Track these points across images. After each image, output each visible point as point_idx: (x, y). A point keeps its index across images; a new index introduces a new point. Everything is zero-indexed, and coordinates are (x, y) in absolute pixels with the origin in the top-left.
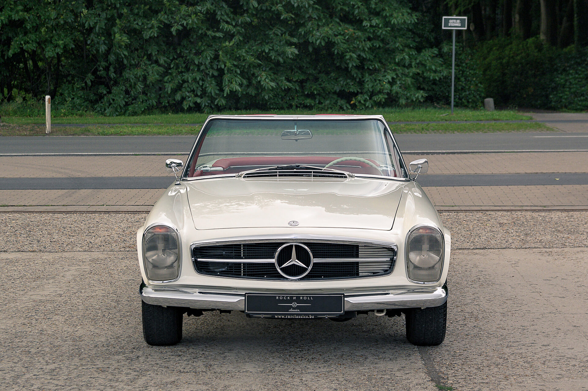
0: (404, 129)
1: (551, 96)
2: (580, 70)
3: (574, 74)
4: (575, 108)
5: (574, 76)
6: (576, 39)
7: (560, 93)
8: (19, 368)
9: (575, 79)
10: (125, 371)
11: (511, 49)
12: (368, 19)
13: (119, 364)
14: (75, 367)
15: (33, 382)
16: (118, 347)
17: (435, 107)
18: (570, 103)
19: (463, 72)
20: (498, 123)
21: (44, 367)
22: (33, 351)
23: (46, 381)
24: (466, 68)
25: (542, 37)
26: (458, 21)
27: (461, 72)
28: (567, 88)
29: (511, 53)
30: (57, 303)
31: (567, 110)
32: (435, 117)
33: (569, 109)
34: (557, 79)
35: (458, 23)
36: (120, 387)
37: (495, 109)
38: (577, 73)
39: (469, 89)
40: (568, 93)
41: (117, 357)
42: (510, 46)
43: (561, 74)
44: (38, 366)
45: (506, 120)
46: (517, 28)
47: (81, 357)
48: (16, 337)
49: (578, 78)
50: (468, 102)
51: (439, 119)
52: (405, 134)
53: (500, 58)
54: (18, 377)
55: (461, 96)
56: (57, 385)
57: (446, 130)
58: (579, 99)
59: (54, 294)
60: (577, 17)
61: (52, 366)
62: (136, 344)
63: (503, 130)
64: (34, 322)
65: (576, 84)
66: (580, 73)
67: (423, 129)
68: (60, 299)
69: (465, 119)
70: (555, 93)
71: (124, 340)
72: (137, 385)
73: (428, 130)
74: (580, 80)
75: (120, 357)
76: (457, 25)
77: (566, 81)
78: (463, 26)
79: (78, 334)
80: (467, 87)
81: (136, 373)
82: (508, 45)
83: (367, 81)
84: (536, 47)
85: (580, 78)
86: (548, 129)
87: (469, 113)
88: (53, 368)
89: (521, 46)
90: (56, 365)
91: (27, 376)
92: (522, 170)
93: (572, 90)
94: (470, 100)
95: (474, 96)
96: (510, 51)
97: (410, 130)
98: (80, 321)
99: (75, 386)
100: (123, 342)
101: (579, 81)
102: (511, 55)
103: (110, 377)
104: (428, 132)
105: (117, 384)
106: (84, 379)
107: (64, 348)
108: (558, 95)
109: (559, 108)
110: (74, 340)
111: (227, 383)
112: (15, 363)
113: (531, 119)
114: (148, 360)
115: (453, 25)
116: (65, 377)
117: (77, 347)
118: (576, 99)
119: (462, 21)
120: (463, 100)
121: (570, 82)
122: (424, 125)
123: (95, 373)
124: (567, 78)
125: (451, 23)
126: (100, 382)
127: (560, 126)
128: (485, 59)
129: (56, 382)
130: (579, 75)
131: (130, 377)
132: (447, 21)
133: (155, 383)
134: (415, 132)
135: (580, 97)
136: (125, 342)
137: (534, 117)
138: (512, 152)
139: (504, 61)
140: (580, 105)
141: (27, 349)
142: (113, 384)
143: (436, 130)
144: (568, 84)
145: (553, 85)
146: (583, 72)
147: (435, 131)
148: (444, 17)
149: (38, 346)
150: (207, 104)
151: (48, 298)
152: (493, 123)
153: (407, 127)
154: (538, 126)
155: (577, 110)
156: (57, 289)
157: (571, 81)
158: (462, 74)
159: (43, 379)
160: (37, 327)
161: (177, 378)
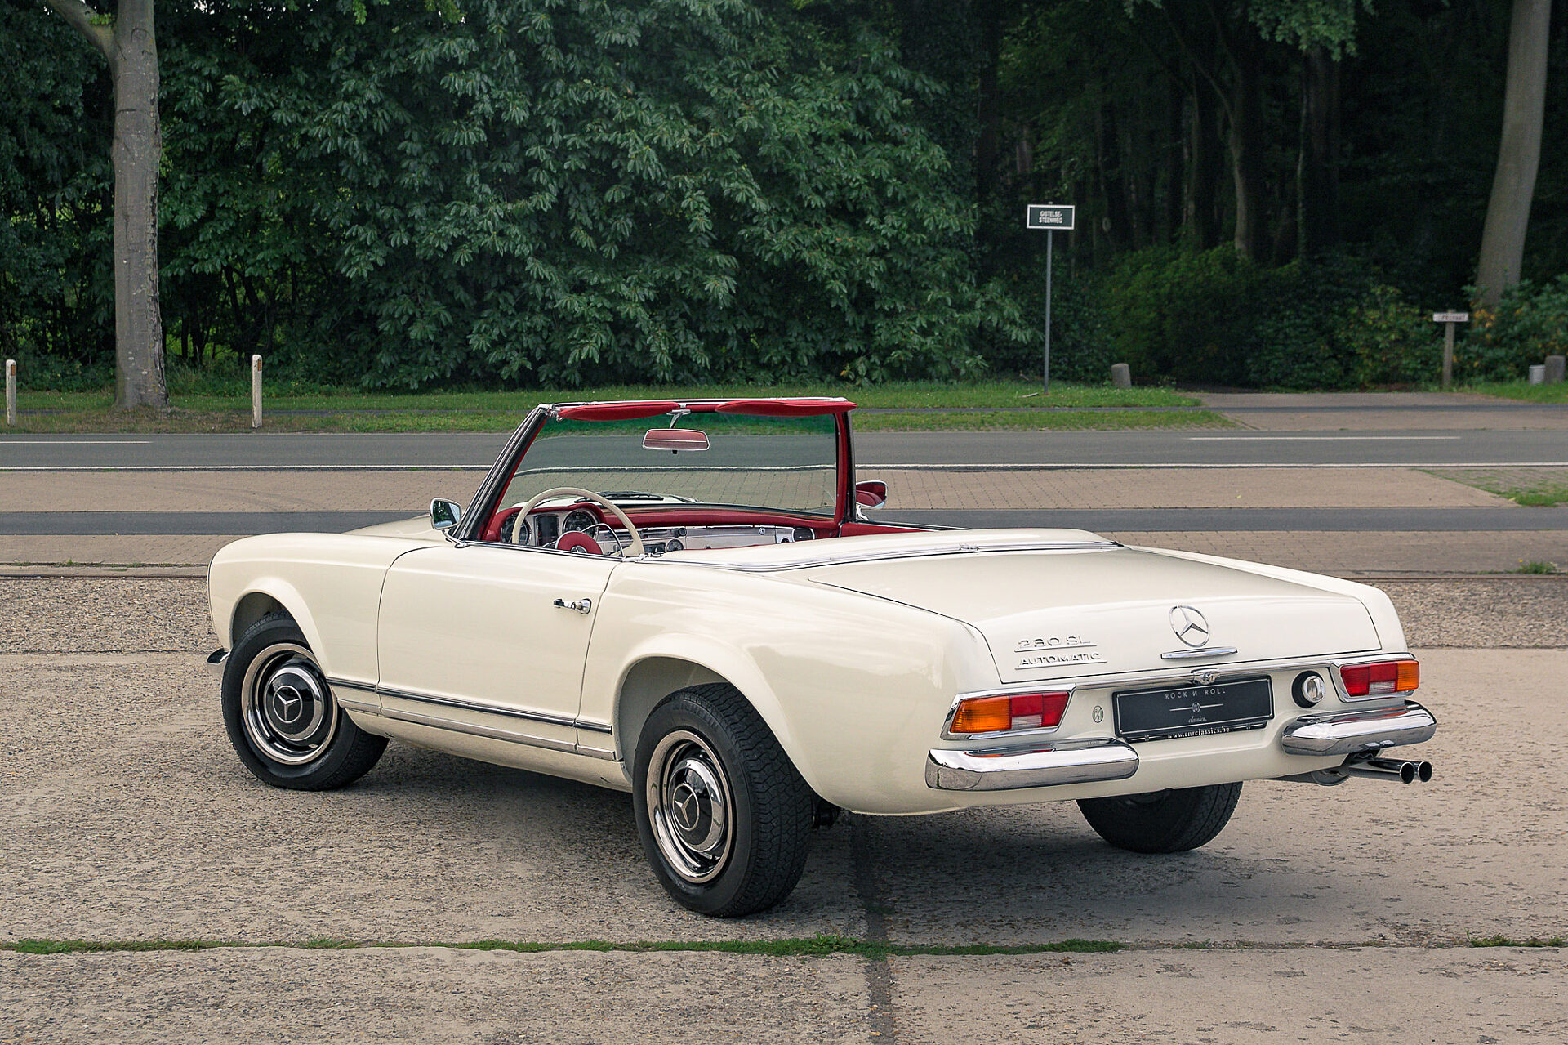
0: (947, 422)
1: (1249, 361)
2: (1305, 311)
3: (1292, 317)
4: (1294, 384)
5: (1292, 322)
6: (1301, 249)
7: (1265, 355)
8: (85, 868)
9: (1295, 327)
10: (283, 876)
11: (1177, 267)
12: (877, 213)
13: (275, 862)
14: (190, 866)
15: (102, 893)
16: (282, 831)
17: (1019, 380)
18: (1285, 375)
19: (1076, 312)
20: (1131, 412)
21: (132, 867)
22: (120, 836)
23: (130, 892)
24: (1083, 304)
25: (1238, 245)
26: (1058, 214)
27: (1072, 313)
28: (1280, 344)
29: (1177, 275)
30: (189, 749)
31: (1279, 388)
32: (1012, 398)
33: (1283, 386)
34: (1261, 328)
35: (1057, 218)
36: (265, 905)
37: (1133, 384)
38: (1299, 316)
39: (1089, 347)
40: (1281, 354)
41: (274, 849)
42: (1175, 262)
43: (1269, 318)
44: (122, 864)
45: (1148, 406)
46: (1189, 228)
47: (207, 849)
48: (95, 811)
49: (1301, 326)
50: (1087, 371)
51: (1018, 404)
52: (947, 431)
53: (1155, 286)
54: (78, 884)
55: (1072, 359)
56: (147, 900)
57: (1028, 423)
58: (1303, 366)
59: (188, 732)
60: (1303, 207)
61: (147, 866)
62: (317, 824)
63: (1138, 424)
64: (136, 783)
65: (1296, 337)
66: (1304, 315)
67: (983, 422)
68: (197, 740)
69: (1070, 403)
70: (1256, 354)
71: (296, 818)
72: (297, 902)
73: (993, 425)
74: (1305, 330)
75: (280, 849)
76: (1055, 220)
77: (1277, 331)
78: (1067, 222)
79: (213, 806)
80: (1085, 341)
81: (300, 880)
82: (1171, 260)
83: (880, 327)
84: (1224, 264)
85: (1306, 326)
86: (1225, 424)
87: (1080, 392)
88: (149, 868)
89: (1196, 262)
90: (155, 863)
91: (97, 882)
92: (1147, 502)
93: (1289, 349)
94: (1090, 368)
95: (1099, 360)
96: (1175, 273)
97: (957, 424)
98: (225, 782)
99: (181, 902)
100: (293, 821)
101: (1302, 332)
102: (1177, 280)
103: (251, 885)
104: (991, 428)
105: (260, 899)
106: (201, 889)
107: (180, 832)
108: (1263, 357)
109: (1264, 384)
110: (203, 817)
111: (468, 898)
112: (81, 858)
113: (1197, 404)
114: (333, 854)
115: (1047, 220)
116: (167, 885)
117: (204, 831)
118: (1297, 366)
119: (1066, 214)
120: (1076, 367)
121: (1285, 333)
122: (987, 416)
123: (224, 878)
124: (1280, 325)
125: (1044, 217)
126: (229, 894)
127: (1250, 418)
128: (1127, 285)
129: (146, 894)
130: (1304, 319)
131: (289, 885)
132: (1036, 213)
133: (332, 897)
134: (967, 428)
135: (1305, 363)
136: (298, 822)
137: (1204, 400)
138: (1140, 467)
139: (1162, 291)
140: (1304, 378)
141: (109, 832)
142: (254, 898)
143: (1007, 424)
144: (1281, 336)
145: (1253, 339)
146: (1311, 314)
147: (1007, 426)
148: (1029, 206)
149: (131, 827)
150: (551, 376)
151: (176, 739)
152: (1122, 411)
153: (954, 418)
154: (1208, 417)
155: (1297, 388)
156: (196, 723)
157: (1287, 330)
158: (1075, 315)
159: (123, 889)
160: (138, 794)
161: (377, 888)
